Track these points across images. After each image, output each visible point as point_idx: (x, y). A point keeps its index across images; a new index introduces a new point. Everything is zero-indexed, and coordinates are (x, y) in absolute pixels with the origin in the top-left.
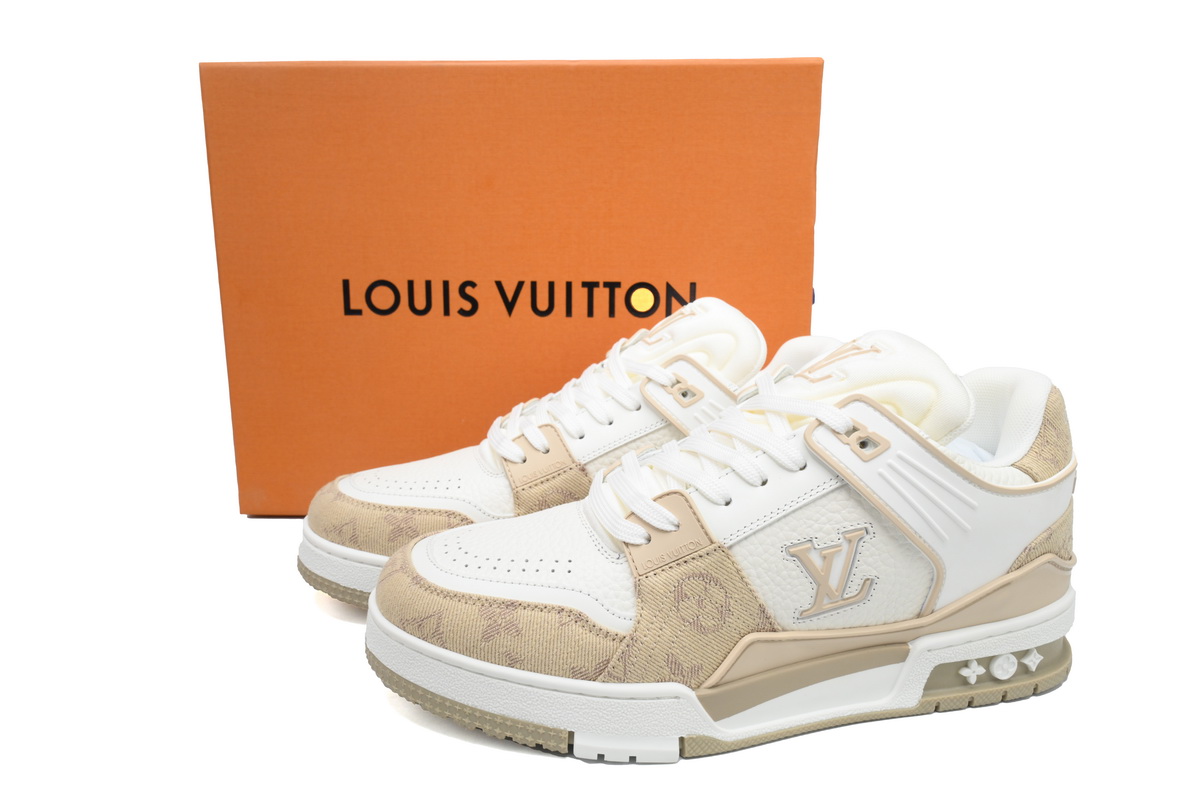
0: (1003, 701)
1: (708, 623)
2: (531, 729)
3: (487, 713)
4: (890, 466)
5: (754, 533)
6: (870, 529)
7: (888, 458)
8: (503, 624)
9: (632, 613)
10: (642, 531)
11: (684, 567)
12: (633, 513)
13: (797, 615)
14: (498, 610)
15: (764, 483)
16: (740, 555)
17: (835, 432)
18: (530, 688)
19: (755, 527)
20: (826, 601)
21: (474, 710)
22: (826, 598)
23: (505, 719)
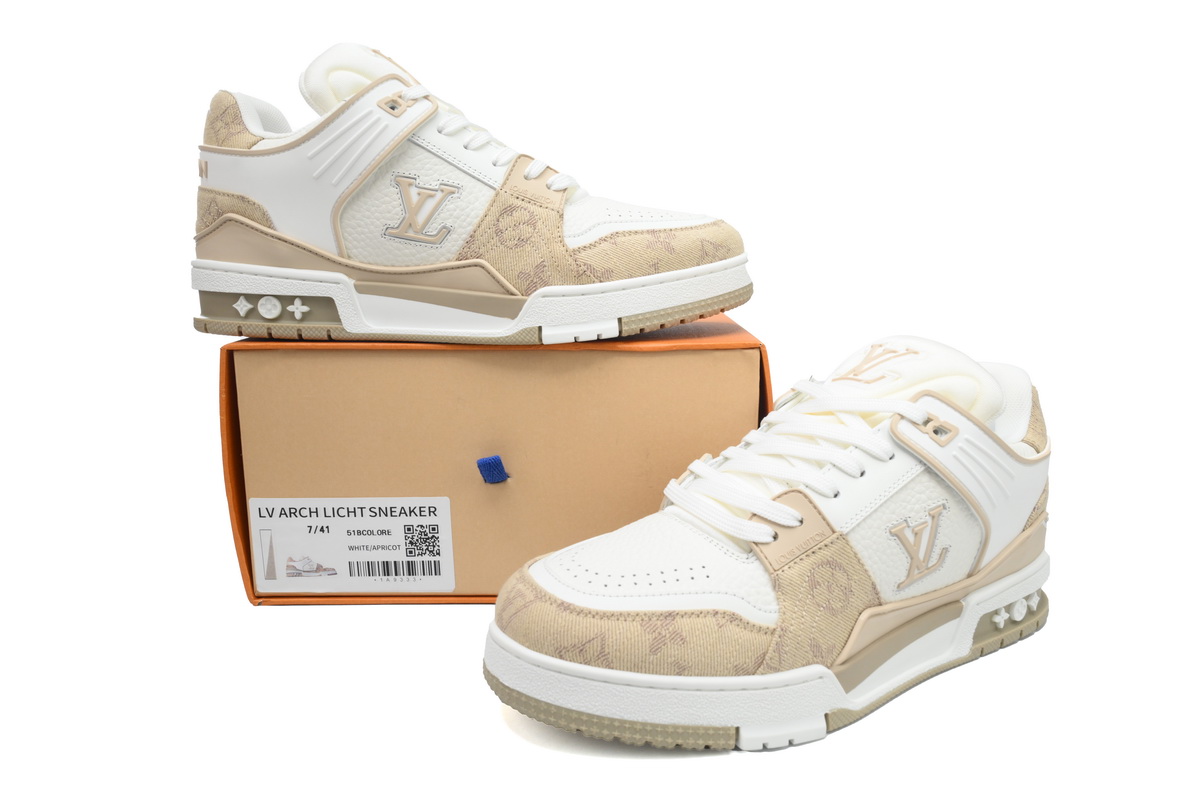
0: (1001, 648)
1: (837, 605)
2: (702, 732)
3: (657, 725)
4: (961, 449)
5: (864, 520)
6: (947, 505)
7: (959, 442)
8: (668, 636)
9: (774, 606)
10: (769, 530)
11: (813, 558)
12: (755, 515)
13: (895, 589)
14: (659, 623)
15: (862, 474)
16: (855, 541)
17: (914, 423)
18: (698, 693)
19: (865, 514)
20: (916, 572)
21: (644, 724)
22: (918, 568)
23: (676, 727)
